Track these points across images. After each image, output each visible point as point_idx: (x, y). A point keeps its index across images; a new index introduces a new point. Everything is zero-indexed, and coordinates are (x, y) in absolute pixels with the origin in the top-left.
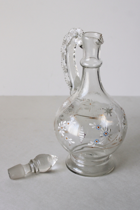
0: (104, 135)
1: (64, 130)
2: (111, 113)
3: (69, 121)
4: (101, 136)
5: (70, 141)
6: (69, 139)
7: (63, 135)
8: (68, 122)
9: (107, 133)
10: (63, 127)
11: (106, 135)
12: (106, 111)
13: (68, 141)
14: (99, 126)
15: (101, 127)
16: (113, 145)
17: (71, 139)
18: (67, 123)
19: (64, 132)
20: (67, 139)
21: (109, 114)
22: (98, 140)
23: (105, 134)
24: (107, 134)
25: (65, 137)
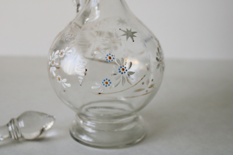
0: (120, 72)
1: (55, 66)
2: (134, 38)
3: (62, 49)
4: (113, 73)
5: (63, 83)
6: (62, 79)
7: (54, 74)
8: (61, 51)
9: (125, 69)
10: (55, 60)
11: (123, 72)
12: (124, 33)
13: (61, 83)
14: (110, 56)
15: (114, 58)
16: (137, 93)
17: (65, 80)
18: (60, 53)
19: (55, 69)
20: (59, 80)
21: (130, 38)
22: (109, 81)
23: (121, 70)
24: (125, 71)
25: (57, 77)
